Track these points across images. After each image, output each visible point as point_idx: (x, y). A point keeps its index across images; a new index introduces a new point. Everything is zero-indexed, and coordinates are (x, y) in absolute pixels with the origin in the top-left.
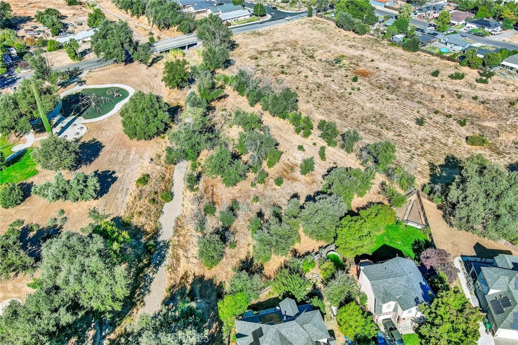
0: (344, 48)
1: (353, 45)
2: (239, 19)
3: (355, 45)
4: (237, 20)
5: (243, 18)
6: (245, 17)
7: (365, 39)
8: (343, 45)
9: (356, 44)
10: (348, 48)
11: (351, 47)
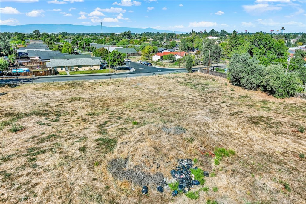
0: (233, 122)
1: (261, 118)
2: (80, 69)
3: (269, 119)
4: (77, 70)
5: (87, 68)
6: (92, 68)
7: (293, 107)
8: (232, 114)
9: (272, 115)
10: (247, 125)
11: (256, 123)
